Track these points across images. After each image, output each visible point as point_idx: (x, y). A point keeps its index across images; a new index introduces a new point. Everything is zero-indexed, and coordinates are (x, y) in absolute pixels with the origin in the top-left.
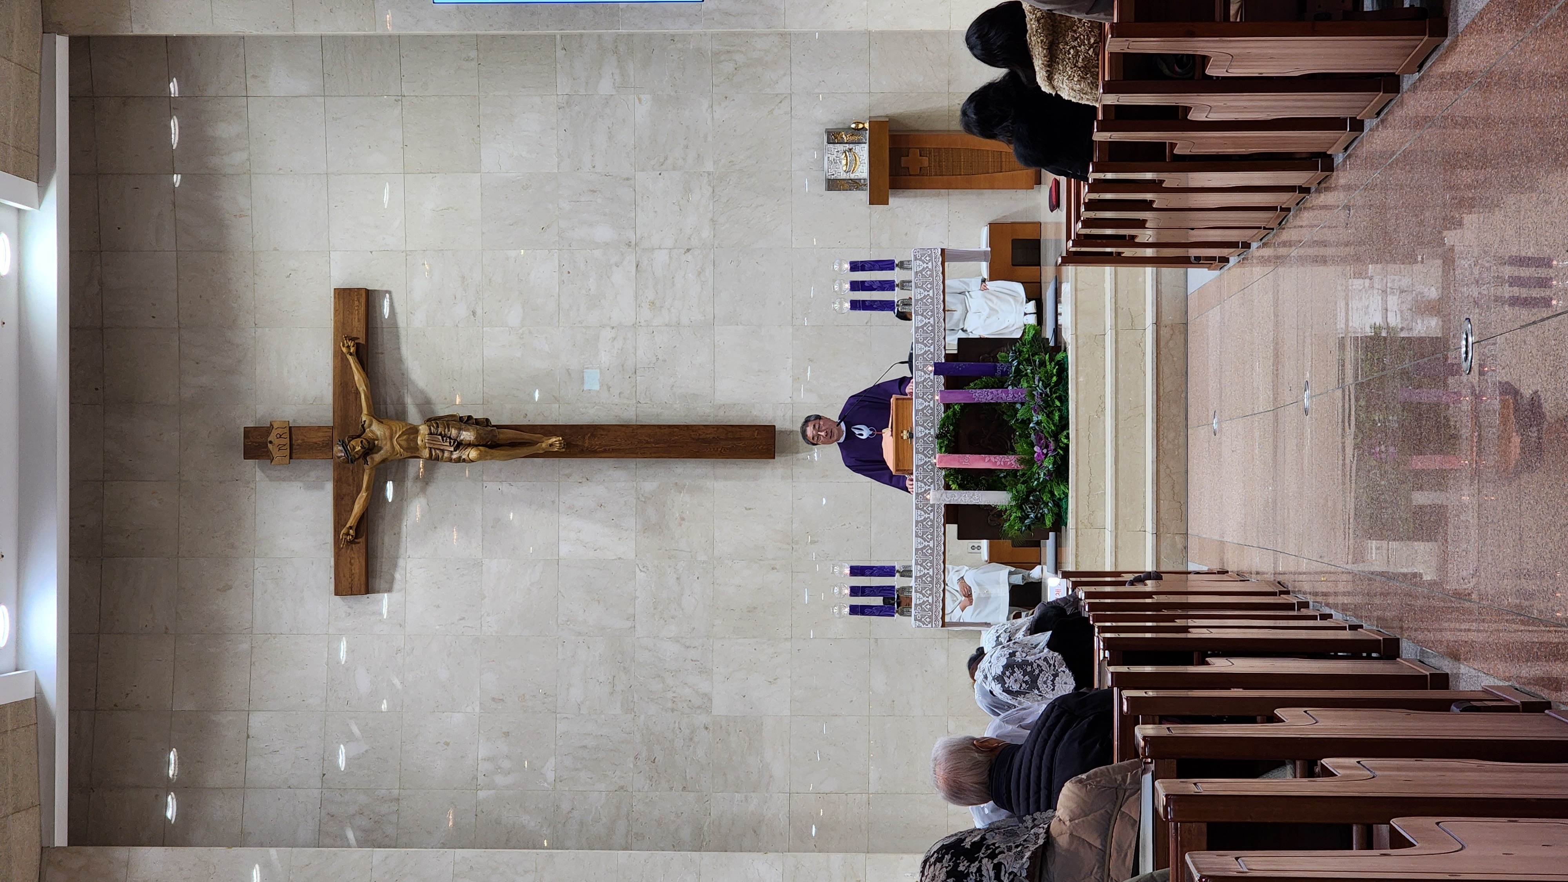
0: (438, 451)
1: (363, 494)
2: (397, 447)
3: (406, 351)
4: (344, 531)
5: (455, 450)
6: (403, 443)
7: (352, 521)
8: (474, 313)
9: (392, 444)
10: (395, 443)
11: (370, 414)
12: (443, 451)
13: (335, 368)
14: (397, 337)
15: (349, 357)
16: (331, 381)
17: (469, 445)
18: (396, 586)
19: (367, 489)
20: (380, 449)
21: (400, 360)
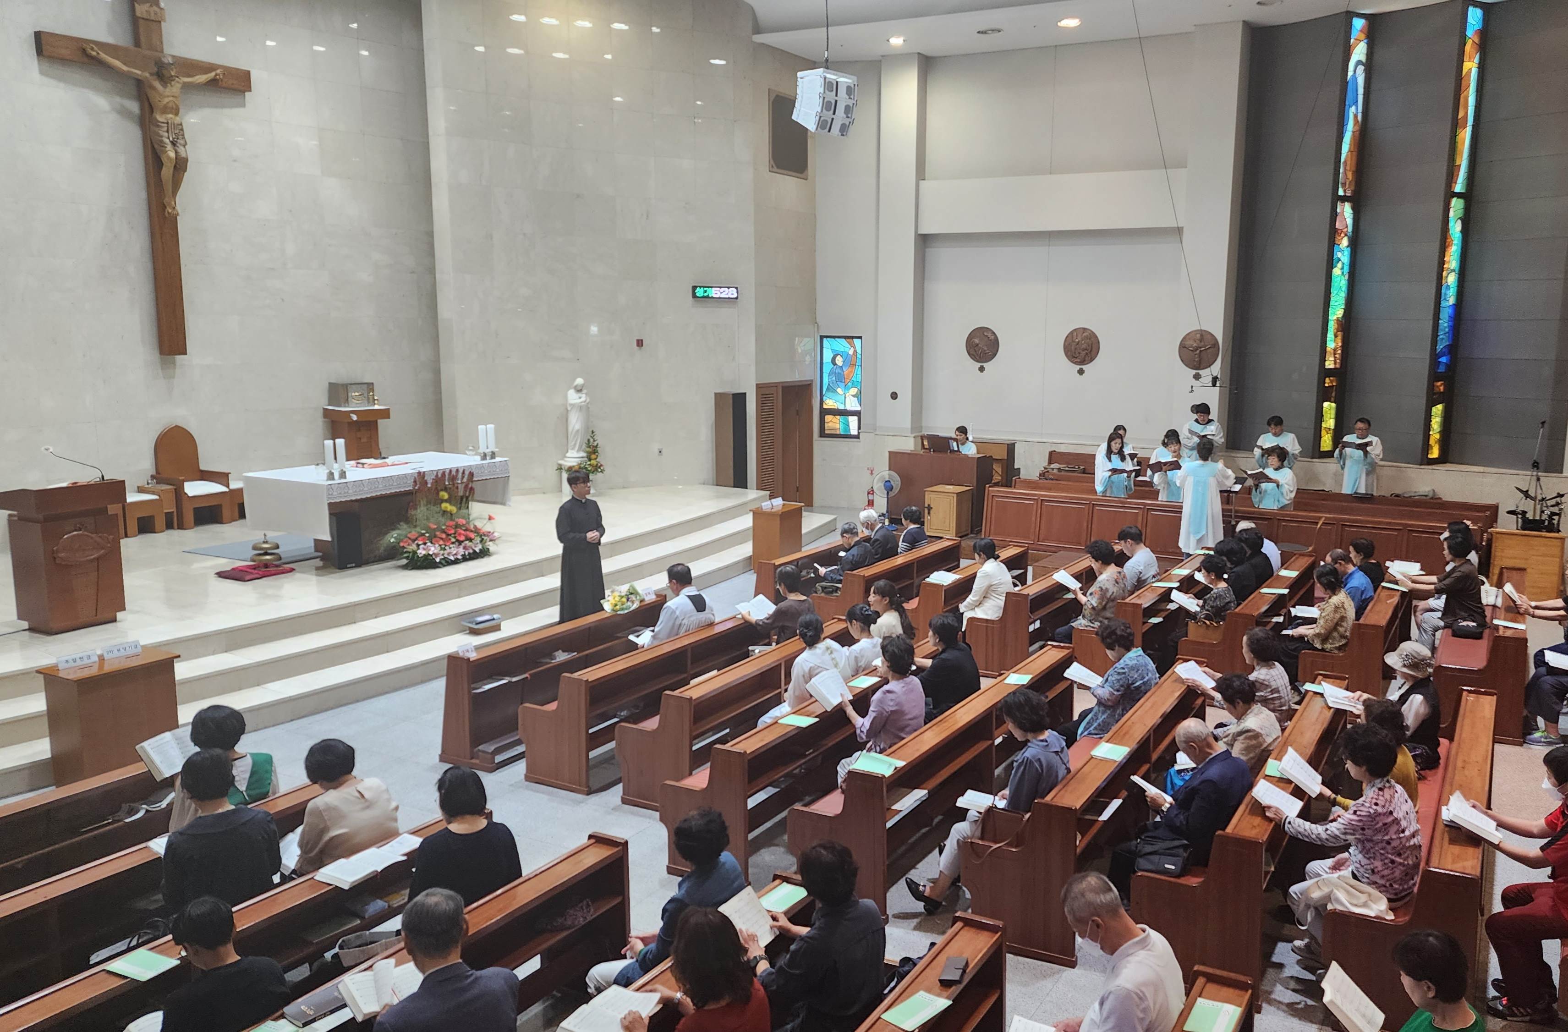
0: (165, 129)
1: (125, 68)
2: (166, 100)
3: (207, 112)
4: (95, 48)
5: (171, 142)
6: (170, 105)
7: (103, 56)
8: (235, 161)
9: (168, 96)
10: (171, 99)
11: (185, 83)
12: (168, 132)
13: (202, 62)
14: (216, 107)
15: (213, 74)
16: (195, 58)
17: (176, 152)
18: (46, 80)
19: (128, 71)
20: (165, 86)
21: (201, 106)
